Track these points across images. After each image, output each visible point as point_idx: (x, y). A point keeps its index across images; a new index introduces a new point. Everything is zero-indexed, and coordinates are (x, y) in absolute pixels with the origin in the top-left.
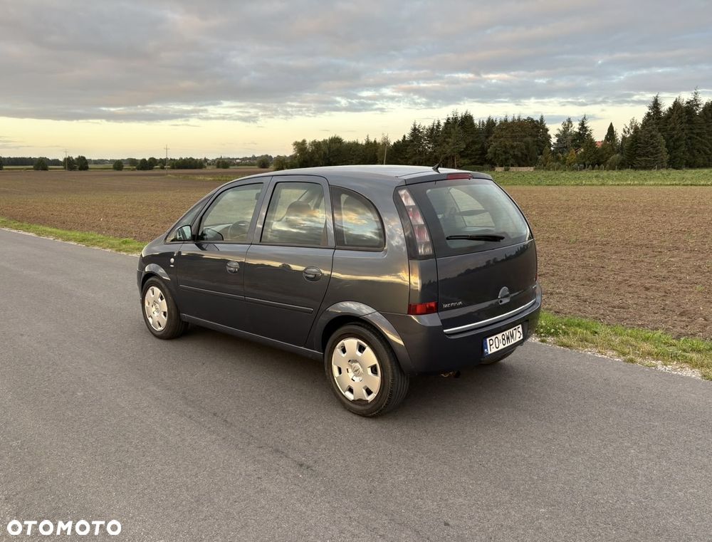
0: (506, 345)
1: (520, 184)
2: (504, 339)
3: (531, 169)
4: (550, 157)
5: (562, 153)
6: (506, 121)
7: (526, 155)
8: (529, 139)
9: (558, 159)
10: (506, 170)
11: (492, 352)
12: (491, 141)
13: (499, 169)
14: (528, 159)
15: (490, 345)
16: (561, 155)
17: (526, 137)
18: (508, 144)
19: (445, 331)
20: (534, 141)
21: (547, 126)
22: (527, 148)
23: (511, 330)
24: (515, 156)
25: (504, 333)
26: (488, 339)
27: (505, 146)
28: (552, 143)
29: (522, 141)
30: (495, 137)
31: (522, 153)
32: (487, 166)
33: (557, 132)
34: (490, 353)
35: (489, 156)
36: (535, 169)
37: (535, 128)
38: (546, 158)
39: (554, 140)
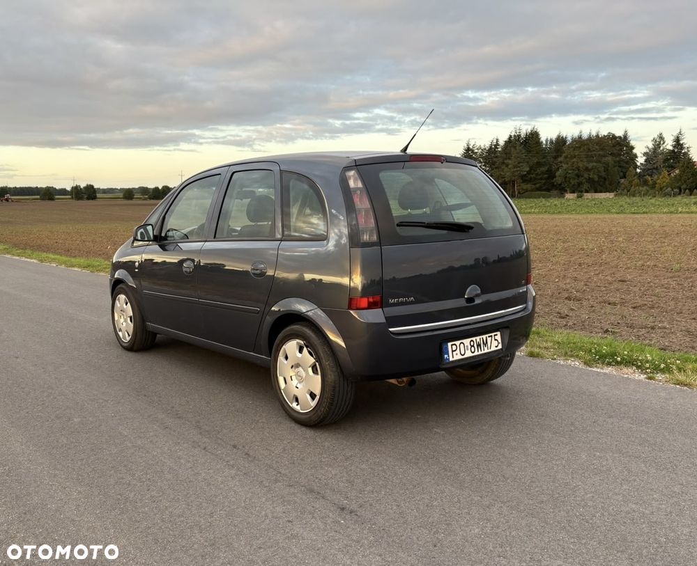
0: (476, 353)
1: (597, 213)
2: (472, 346)
3: (611, 195)
4: (636, 181)
5: (651, 176)
6: (580, 137)
7: (605, 179)
8: (609, 159)
9: (645, 183)
10: (578, 197)
11: (455, 359)
12: (561, 162)
13: (569, 196)
14: (607, 183)
15: (453, 351)
16: (650, 178)
17: (605, 156)
18: (581, 165)
19: (390, 329)
20: (615, 162)
21: (633, 143)
22: (606, 170)
23: (484, 337)
24: (590, 180)
25: (474, 339)
26: (450, 344)
27: (578, 169)
28: (638, 164)
29: (600, 162)
30: (566, 157)
31: (600, 177)
32: (555, 192)
33: (646, 150)
34: (451, 359)
35: (558, 180)
36: (616, 195)
37: (619, 146)
38: (631, 182)
39: (641, 160)
